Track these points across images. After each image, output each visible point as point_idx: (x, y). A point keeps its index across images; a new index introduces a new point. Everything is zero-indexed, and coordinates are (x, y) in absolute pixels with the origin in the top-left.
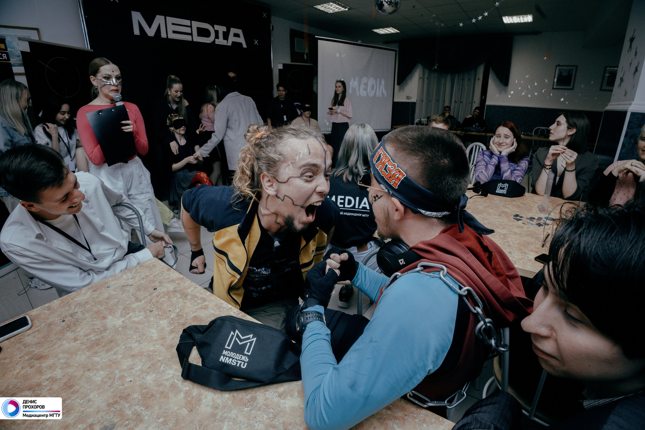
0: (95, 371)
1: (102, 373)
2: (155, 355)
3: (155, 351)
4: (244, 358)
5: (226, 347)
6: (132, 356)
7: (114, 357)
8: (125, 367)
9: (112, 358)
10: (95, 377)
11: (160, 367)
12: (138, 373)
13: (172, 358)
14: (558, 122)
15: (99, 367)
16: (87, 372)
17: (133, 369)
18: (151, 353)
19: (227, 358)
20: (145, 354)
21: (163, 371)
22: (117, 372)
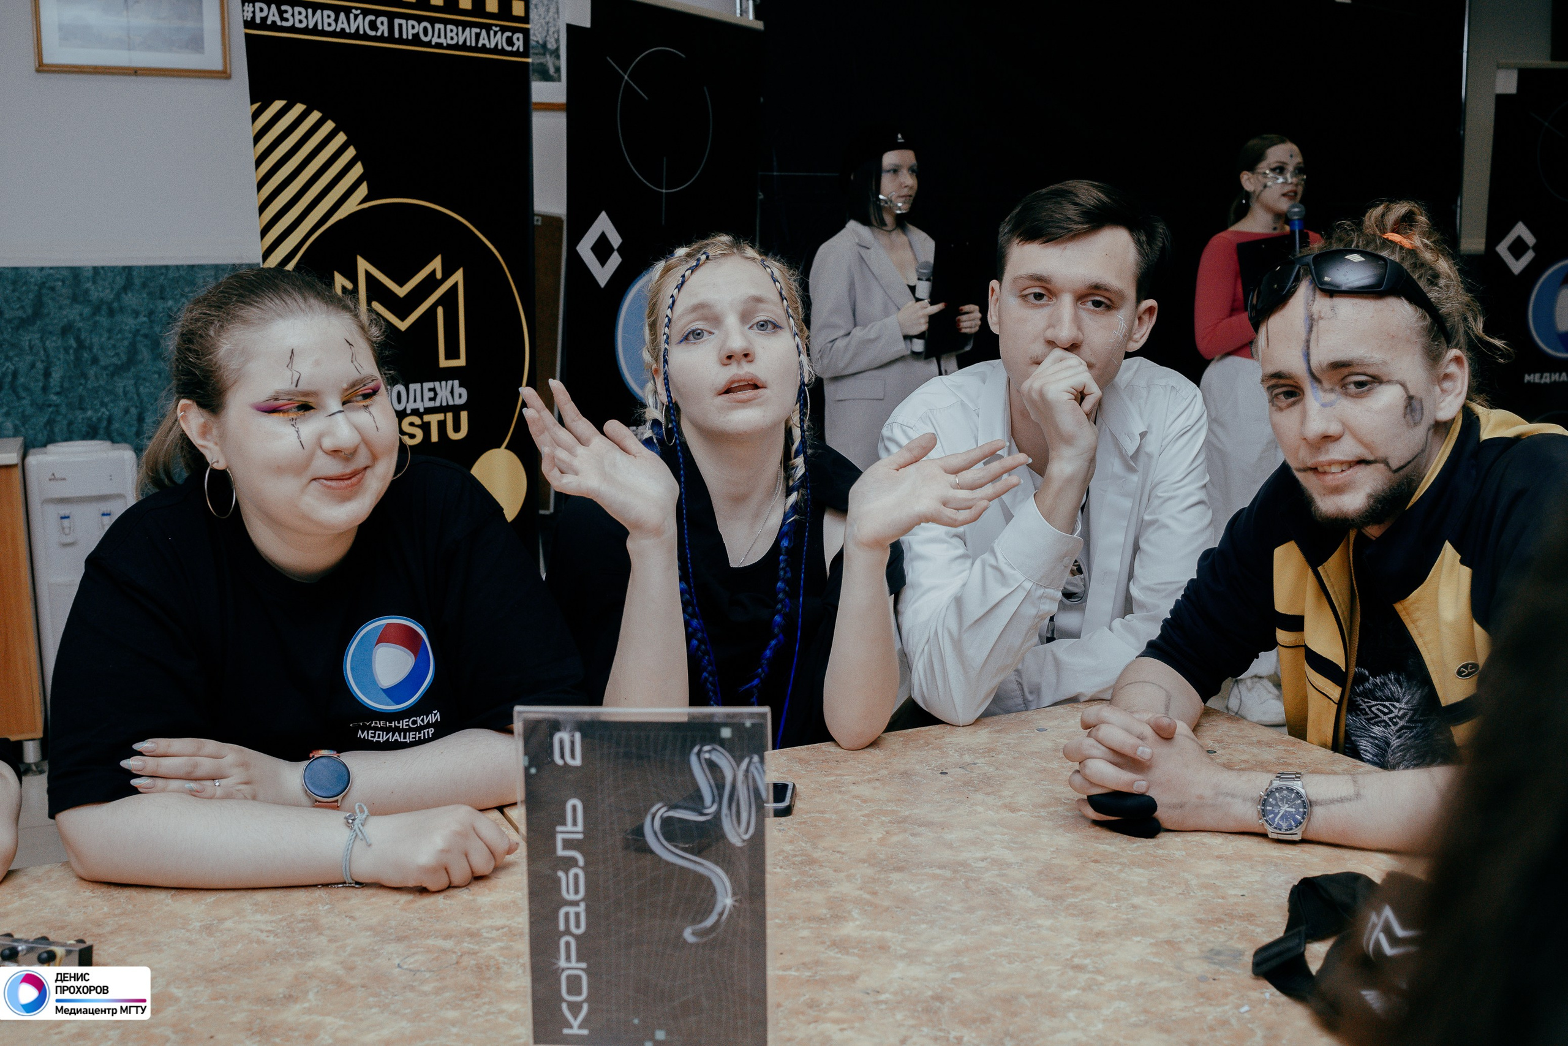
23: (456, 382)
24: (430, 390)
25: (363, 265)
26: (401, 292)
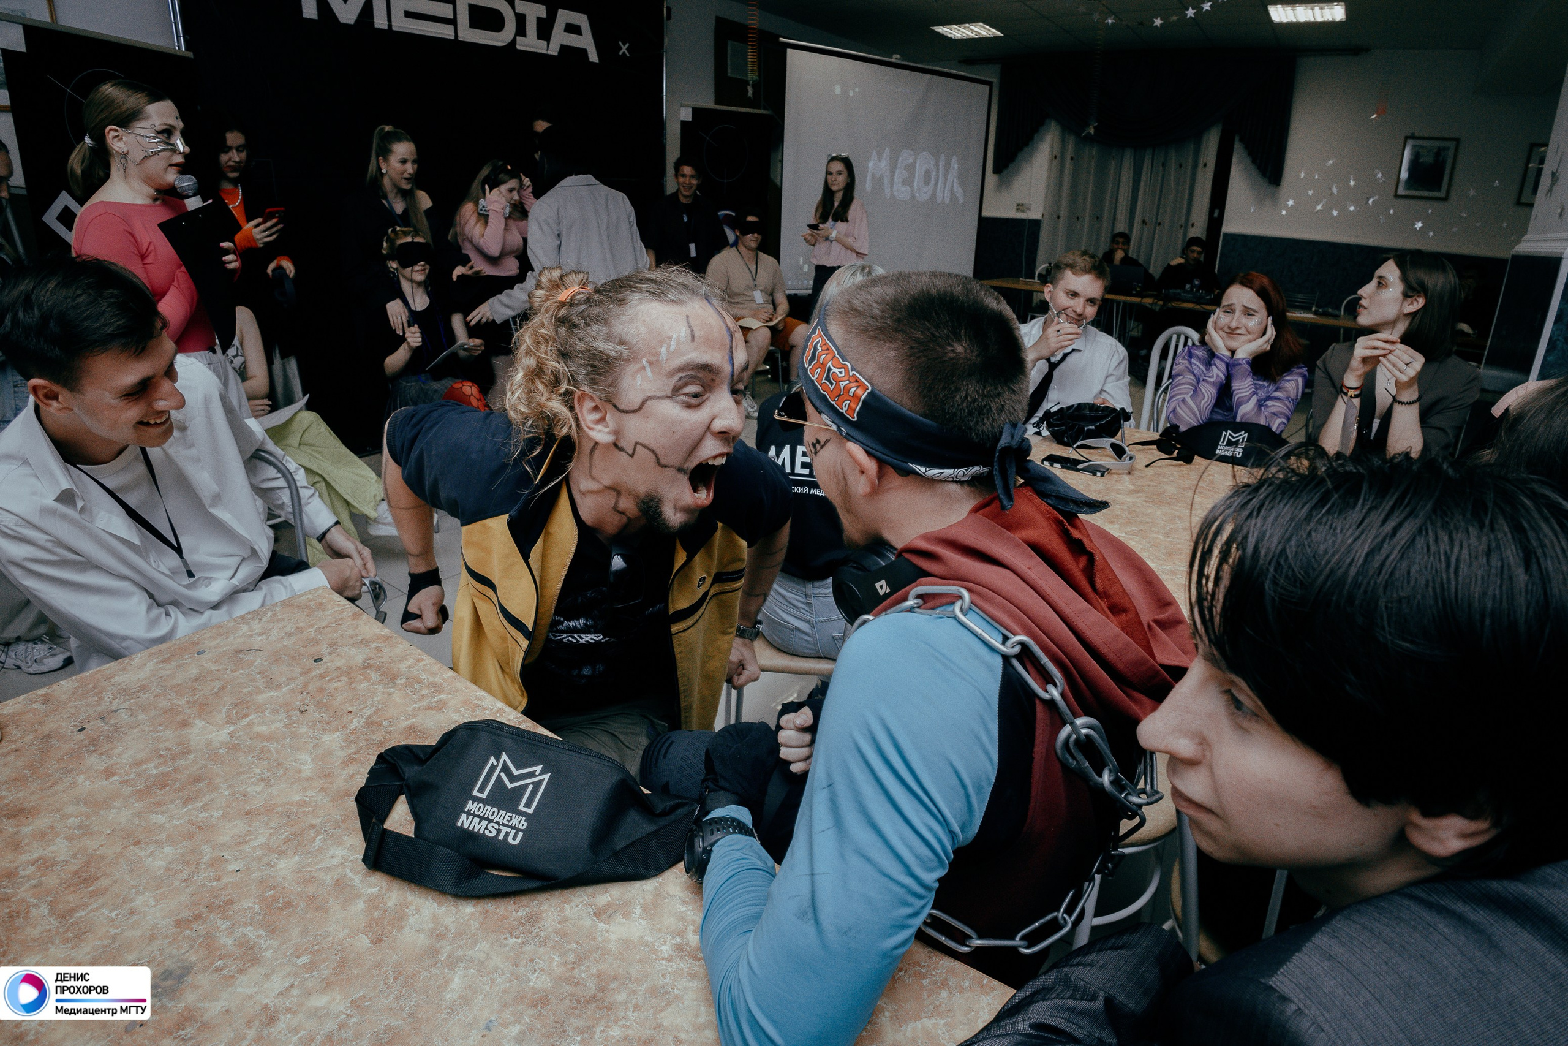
0: (152, 847)
1: (168, 850)
2: (304, 812)
3: (304, 804)
4: (515, 820)
5: (475, 793)
6: (247, 814)
7: (201, 816)
8: (226, 839)
9: (197, 816)
10: (150, 859)
11: (314, 839)
12: (259, 852)
13: (344, 821)
14: (1380, 277)
15: (163, 836)
16: (132, 848)
17: (246, 842)
18: (294, 809)
19: (477, 820)
20: (279, 809)
21: (320, 850)
22: (206, 849)
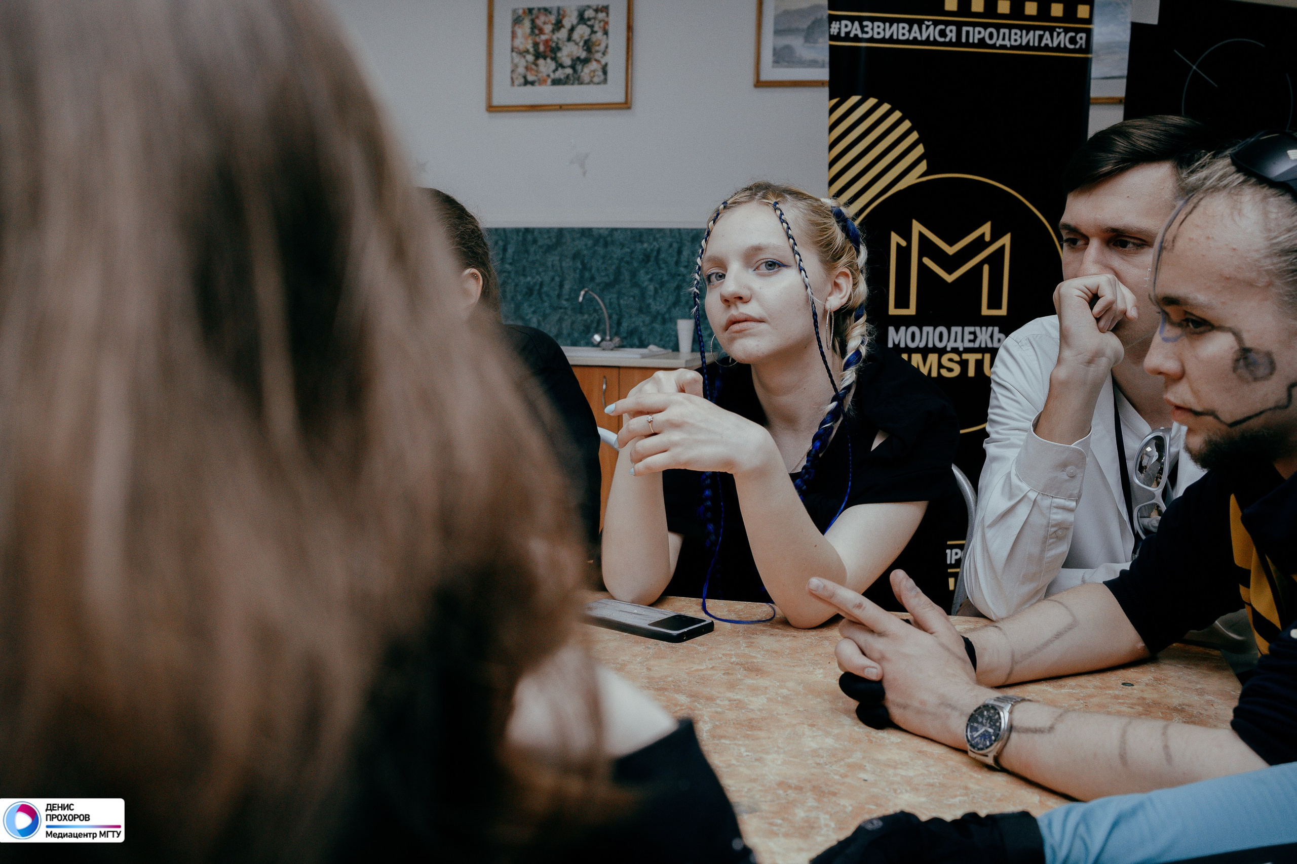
23: (996, 329)
24: (970, 333)
25: (917, 227)
26: (951, 250)
